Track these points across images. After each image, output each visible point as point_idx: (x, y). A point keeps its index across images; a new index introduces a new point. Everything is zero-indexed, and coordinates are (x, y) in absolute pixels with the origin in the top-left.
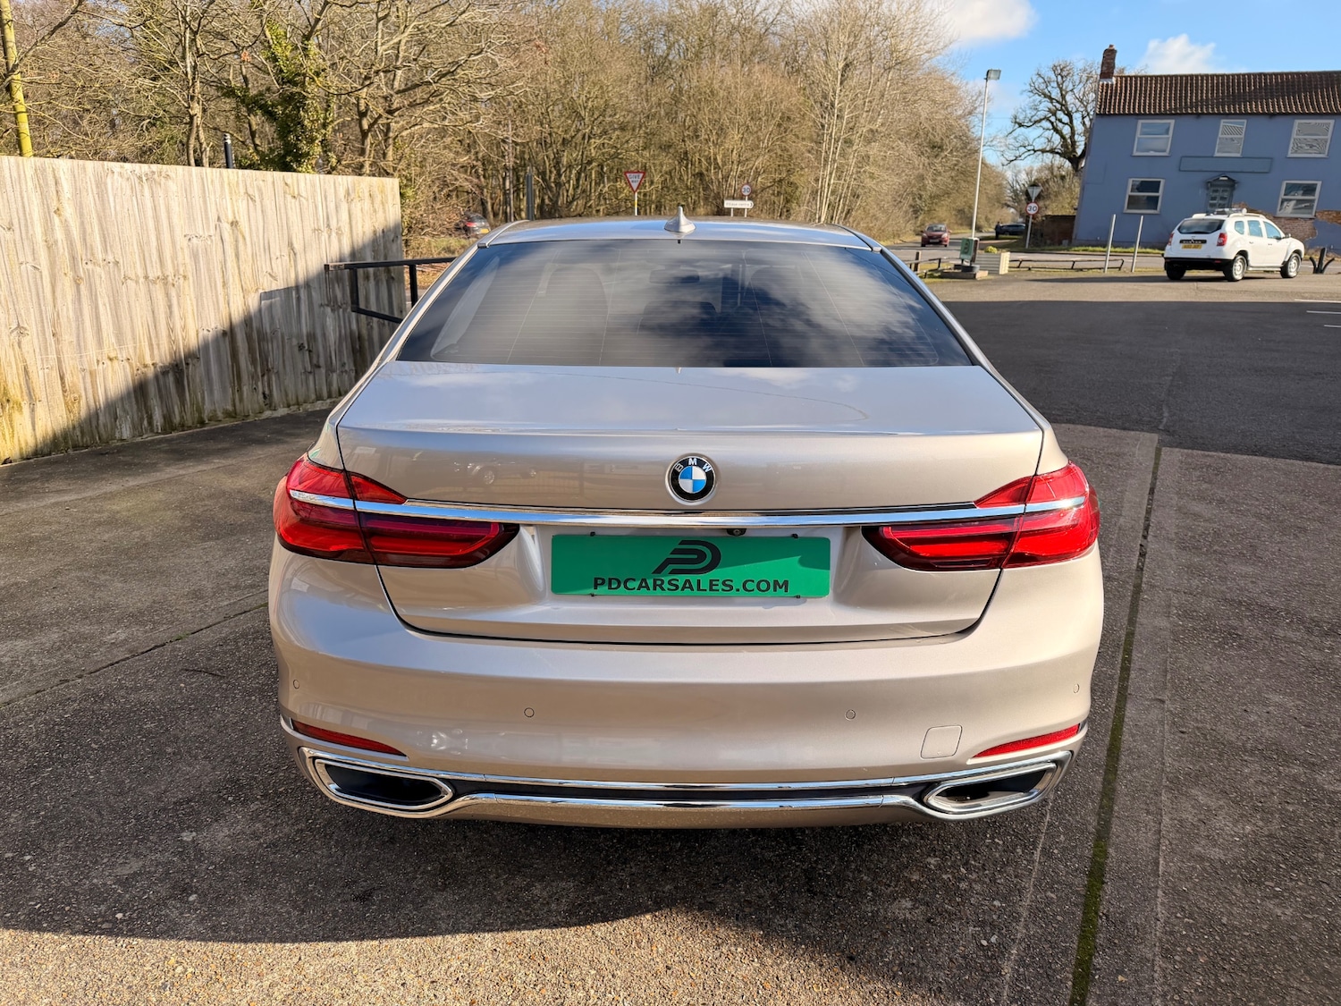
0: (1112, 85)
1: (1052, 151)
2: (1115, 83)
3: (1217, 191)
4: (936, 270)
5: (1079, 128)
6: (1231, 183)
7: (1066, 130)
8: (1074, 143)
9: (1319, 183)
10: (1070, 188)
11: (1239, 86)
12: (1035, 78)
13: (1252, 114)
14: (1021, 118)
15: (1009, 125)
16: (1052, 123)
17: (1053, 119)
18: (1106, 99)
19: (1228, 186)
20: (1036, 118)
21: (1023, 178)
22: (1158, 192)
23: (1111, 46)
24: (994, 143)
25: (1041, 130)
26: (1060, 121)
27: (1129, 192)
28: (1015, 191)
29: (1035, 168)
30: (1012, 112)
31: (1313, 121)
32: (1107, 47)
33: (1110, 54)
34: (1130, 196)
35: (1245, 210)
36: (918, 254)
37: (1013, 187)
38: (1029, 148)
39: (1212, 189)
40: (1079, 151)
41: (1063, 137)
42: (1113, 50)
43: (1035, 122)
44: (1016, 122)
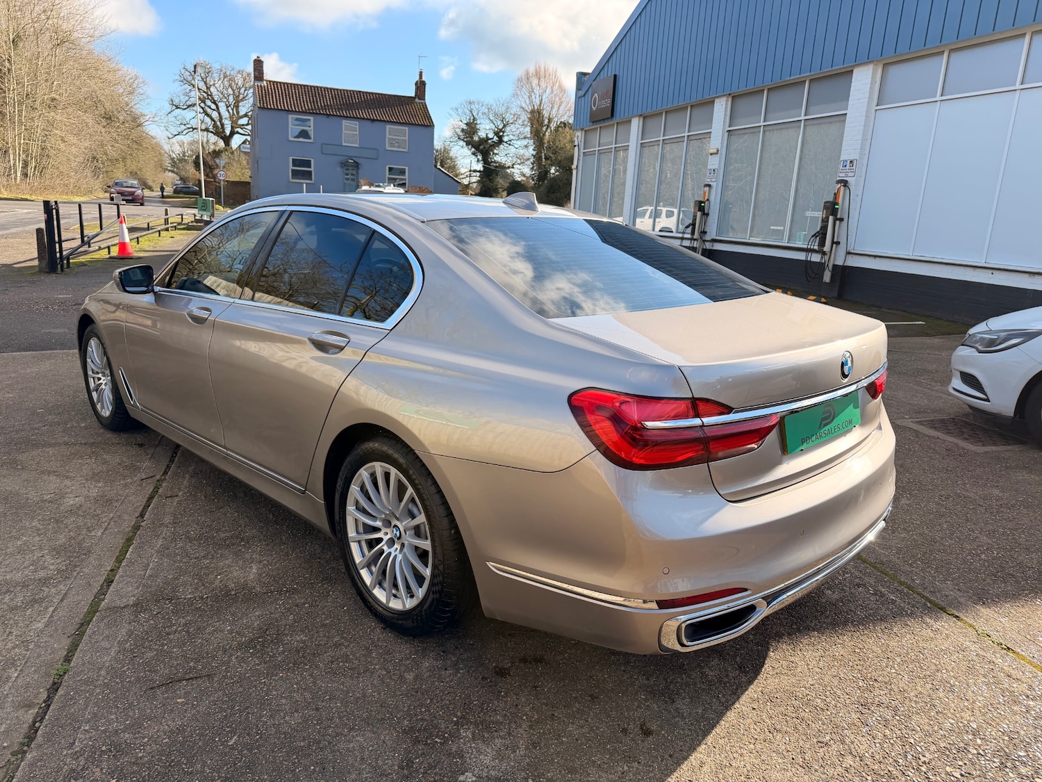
0: (264, 87)
1: (207, 130)
2: (266, 85)
3: (348, 169)
4: (179, 224)
5: (225, 114)
6: (356, 164)
7: (215, 115)
8: (222, 125)
9: (407, 168)
10: (239, 160)
11: (349, 98)
12: (183, 71)
13: (361, 118)
14: (176, 102)
15: (168, 107)
16: (203, 108)
17: (202, 105)
18: (263, 96)
19: (354, 166)
20: (189, 103)
21: (178, 149)
22: (310, 167)
23: (258, 57)
24: (156, 119)
25: (194, 114)
26: (210, 107)
27: (291, 167)
28: (172, 159)
29: (186, 142)
30: (168, 97)
31: (396, 127)
32: (256, 58)
33: (258, 64)
34: (292, 170)
35: (392, 185)
36: (166, 210)
37: (170, 156)
38: (189, 126)
39: (345, 168)
40: (228, 132)
41: (212, 119)
42: (260, 61)
43: (189, 106)
44: (173, 105)
